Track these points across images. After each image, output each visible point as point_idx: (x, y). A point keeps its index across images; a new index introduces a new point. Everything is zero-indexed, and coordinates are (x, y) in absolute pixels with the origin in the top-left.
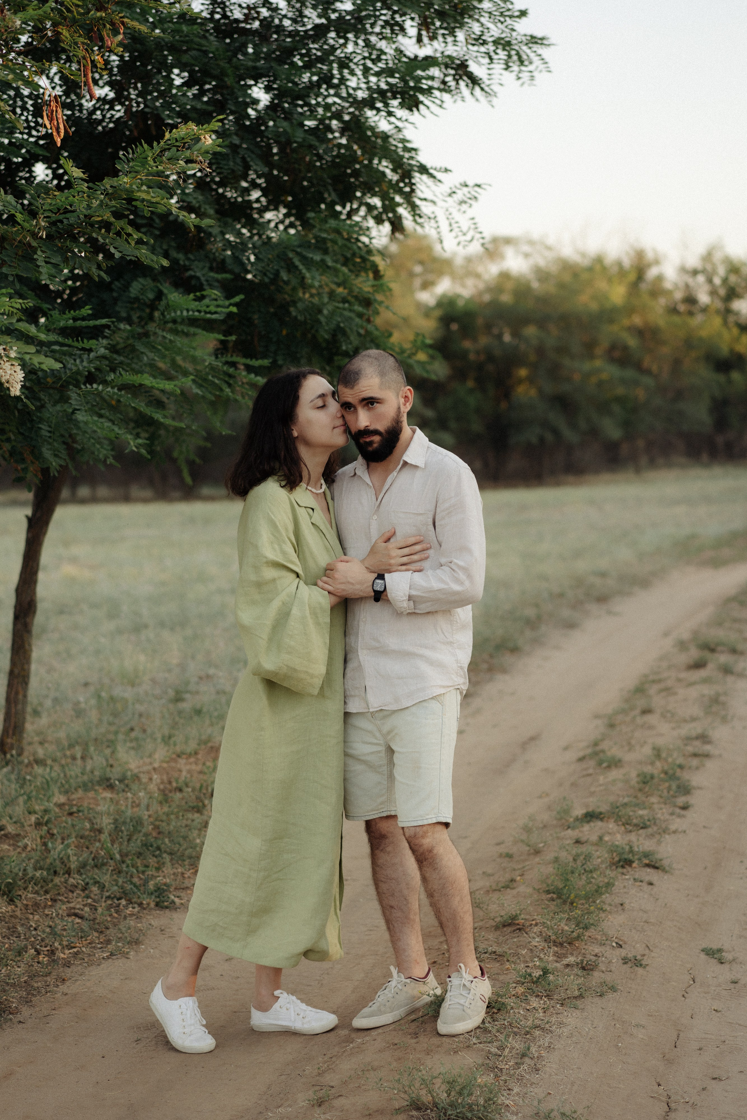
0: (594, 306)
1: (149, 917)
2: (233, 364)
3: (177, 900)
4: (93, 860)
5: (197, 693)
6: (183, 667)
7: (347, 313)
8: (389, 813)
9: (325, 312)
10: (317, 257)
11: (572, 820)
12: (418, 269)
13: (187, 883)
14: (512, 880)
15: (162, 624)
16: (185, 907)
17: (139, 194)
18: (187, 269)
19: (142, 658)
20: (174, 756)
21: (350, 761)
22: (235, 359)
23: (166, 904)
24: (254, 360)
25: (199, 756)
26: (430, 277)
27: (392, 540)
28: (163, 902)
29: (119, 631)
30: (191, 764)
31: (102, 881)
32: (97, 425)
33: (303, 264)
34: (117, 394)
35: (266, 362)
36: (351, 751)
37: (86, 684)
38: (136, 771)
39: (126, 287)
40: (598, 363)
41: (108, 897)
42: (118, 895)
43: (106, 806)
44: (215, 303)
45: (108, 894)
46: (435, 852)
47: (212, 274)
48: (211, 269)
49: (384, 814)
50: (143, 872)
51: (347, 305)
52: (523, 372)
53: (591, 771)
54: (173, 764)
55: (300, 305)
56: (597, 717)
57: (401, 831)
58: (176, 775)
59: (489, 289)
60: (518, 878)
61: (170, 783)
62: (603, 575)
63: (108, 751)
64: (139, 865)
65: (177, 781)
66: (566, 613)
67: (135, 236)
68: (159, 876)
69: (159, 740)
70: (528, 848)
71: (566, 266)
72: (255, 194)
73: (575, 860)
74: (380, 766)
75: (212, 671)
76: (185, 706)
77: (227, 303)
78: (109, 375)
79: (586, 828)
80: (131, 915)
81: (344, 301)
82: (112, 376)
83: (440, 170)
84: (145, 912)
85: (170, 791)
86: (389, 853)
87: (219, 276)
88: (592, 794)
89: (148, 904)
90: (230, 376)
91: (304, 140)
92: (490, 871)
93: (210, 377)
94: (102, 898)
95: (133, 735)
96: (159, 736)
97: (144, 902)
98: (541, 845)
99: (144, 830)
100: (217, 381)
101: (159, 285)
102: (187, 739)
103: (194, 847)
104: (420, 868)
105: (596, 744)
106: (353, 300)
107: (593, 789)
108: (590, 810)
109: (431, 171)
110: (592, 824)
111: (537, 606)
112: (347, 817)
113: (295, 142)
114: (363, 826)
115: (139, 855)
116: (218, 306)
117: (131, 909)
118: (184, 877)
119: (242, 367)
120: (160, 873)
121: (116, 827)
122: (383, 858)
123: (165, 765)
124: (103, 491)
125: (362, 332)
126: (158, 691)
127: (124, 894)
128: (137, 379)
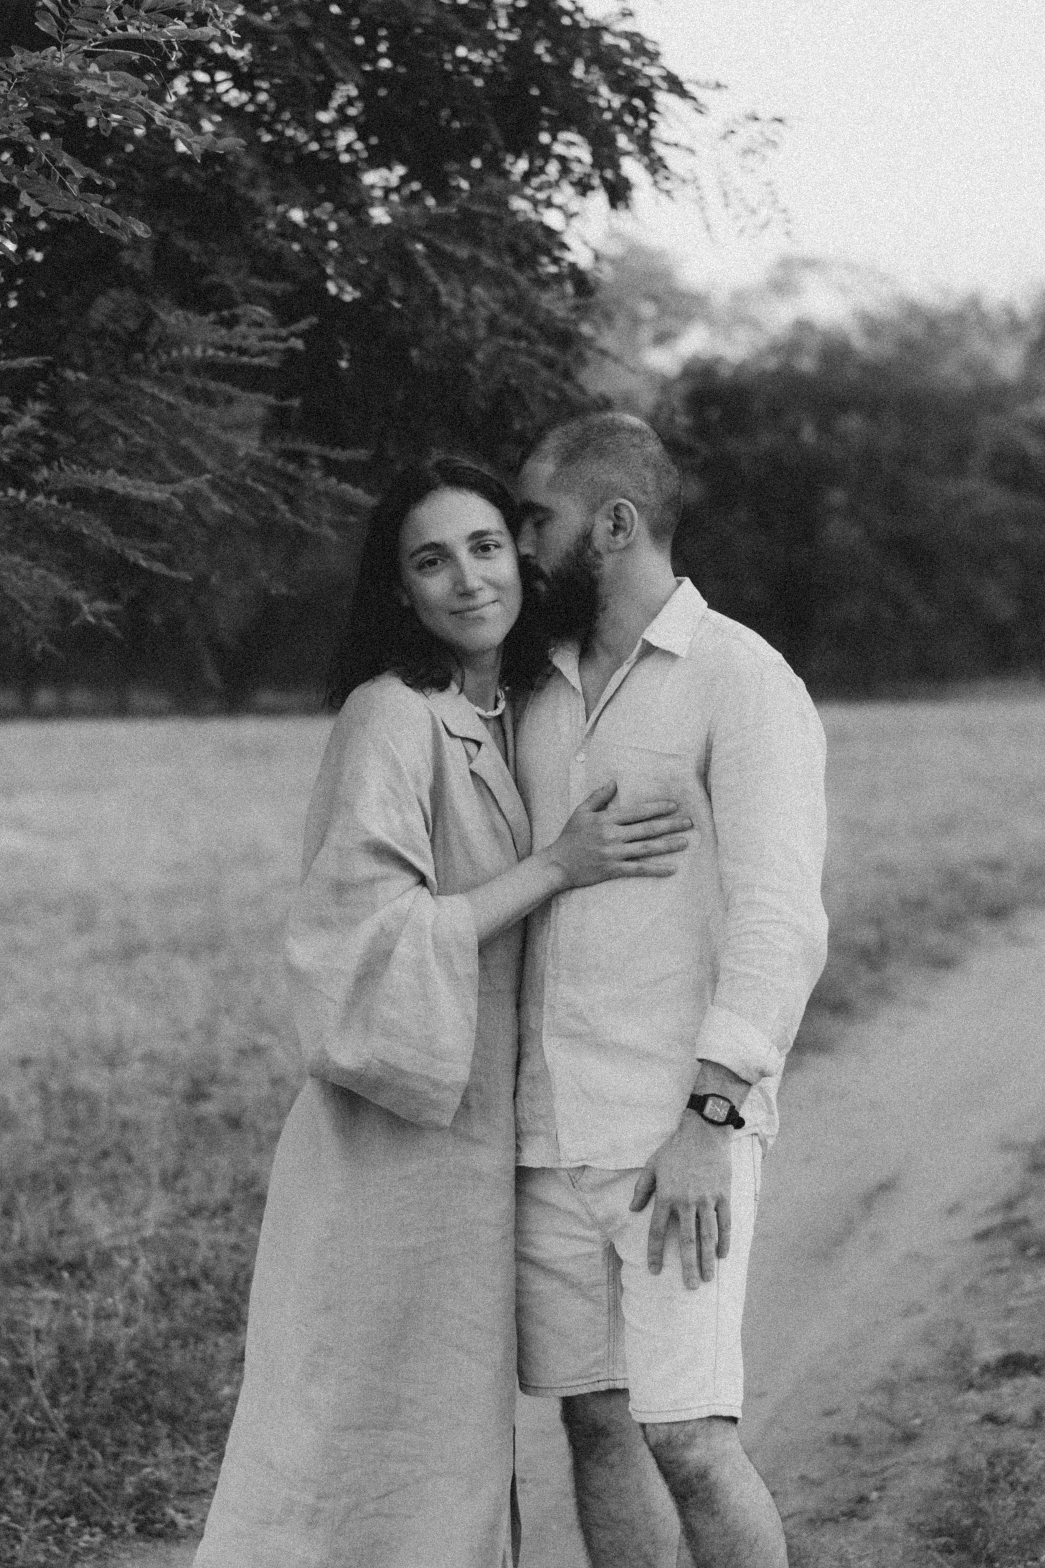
0: (966, 382)
1: (122, 1555)
2: (299, 458)
3: (180, 1519)
4: (16, 1431)
5: (234, 1081)
6: (209, 1031)
7: (523, 359)
8: (611, 1385)
9: (480, 356)
10: (463, 252)
11: (976, 1370)
12: (648, 310)
13: (202, 1481)
14: (862, 1499)
15: (174, 946)
16: (196, 1534)
17: (83, 84)
18: (204, 271)
19: (133, 1011)
20: (184, 1213)
21: (530, 1273)
22: (299, 445)
23: (158, 1526)
24: (338, 449)
25: (234, 1214)
26: (669, 323)
27: (611, 806)
28: (153, 1522)
29: (95, 957)
30: (215, 1230)
31: (30, 1478)
32: (17, 573)
33: (434, 265)
34: (56, 510)
35: (362, 454)
36: (532, 1252)
37: (25, 1062)
38: (107, 1244)
39: (84, 306)
40: (973, 484)
41: (43, 1512)
42: (62, 1506)
43: (46, 1318)
44: (260, 332)
45: (42, 1503)
46: (713, 1476)
47: (255, 282)
48: (255, 271)
49: (603, 1387)
50: (116, 1456)
51: (523, 344)
52: (837, 497)
53: (1006, 1262)
54: (182, 1230)
55: (430, 342)
56: (1007, 1146)
57: (640, 1433)
58: (184, 1251)
59: (775, 349)
60: (874, 1495)
61: (174, 1268)
62: (997, 866)
63: (55, 1202)
64: (107, 1441)
65: (187, 1263)
66: (933, 938)
67: (78, 175)
68: (146, 1466)
69: (156, 1180)
70: (891, 1430)
71: (913, 311)
72: (346, 137)
73: (991, 1464)
74: (594, 1285)
75: (264, 1040)
76: (209, 1109)
77: (283, 332)
78: (37, 471)
79: (1007, 1388)
80: (89, 1550)
81: (516, 334)
82: (45, 472)
83: (705, 86)
84: (115, 1543)
85: (174, 1286)
86: (612, 1467)
87: (269, 286)
88: (1010, 1312)
89: (123, 1527)
90: (292, 480)
91: (438, 21)
92: (816, 1475)
93: (249, 481)
94: (29, 1512)
95: (108, 1165)
96: (155, 1170)
97: (115, 1523)
98: (917, 1421)
99: (118, 1370)
100: (262, 489)
101: (149, 301)
102: (210, 1179)
103: (217, 1406)
104: (682, 1512)
105: (1009, 1205)
106: (534, 333)
107: (1012, 1303)
108: (1014, 1349)
109: (688, 87)
110: (1018, 1382)
111: (878, 922)
112: (524, 1387)
113: (421, 25)
114: (557, 1406)
115: (108, 1421)
116: (264, 338)
117: (87, 1538)
118: (197, 1468)
119: (315, 462)
120: (150, 1460)
121: (64, 1363)
122: (600, 1478)
123: (164, 1232)
124: (79, 697)
125: (552, 395)
126: (160, 1077)
127: (75, 1507)
128: (94, 479)
